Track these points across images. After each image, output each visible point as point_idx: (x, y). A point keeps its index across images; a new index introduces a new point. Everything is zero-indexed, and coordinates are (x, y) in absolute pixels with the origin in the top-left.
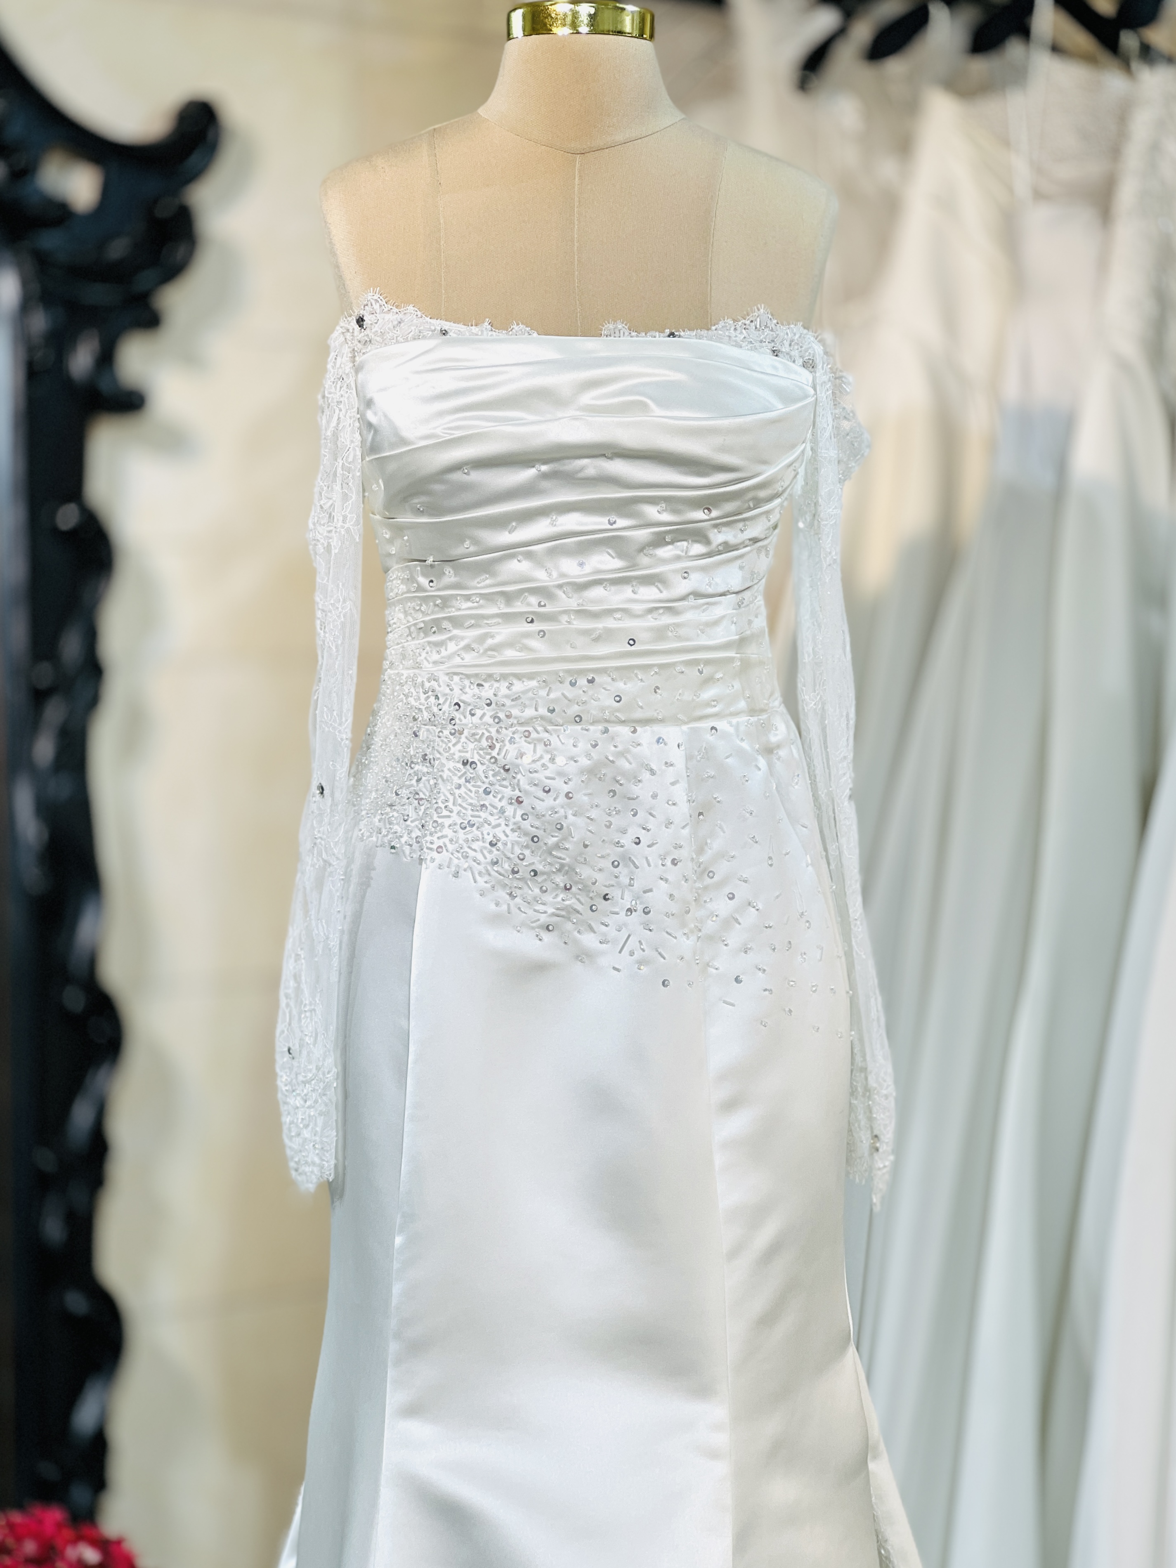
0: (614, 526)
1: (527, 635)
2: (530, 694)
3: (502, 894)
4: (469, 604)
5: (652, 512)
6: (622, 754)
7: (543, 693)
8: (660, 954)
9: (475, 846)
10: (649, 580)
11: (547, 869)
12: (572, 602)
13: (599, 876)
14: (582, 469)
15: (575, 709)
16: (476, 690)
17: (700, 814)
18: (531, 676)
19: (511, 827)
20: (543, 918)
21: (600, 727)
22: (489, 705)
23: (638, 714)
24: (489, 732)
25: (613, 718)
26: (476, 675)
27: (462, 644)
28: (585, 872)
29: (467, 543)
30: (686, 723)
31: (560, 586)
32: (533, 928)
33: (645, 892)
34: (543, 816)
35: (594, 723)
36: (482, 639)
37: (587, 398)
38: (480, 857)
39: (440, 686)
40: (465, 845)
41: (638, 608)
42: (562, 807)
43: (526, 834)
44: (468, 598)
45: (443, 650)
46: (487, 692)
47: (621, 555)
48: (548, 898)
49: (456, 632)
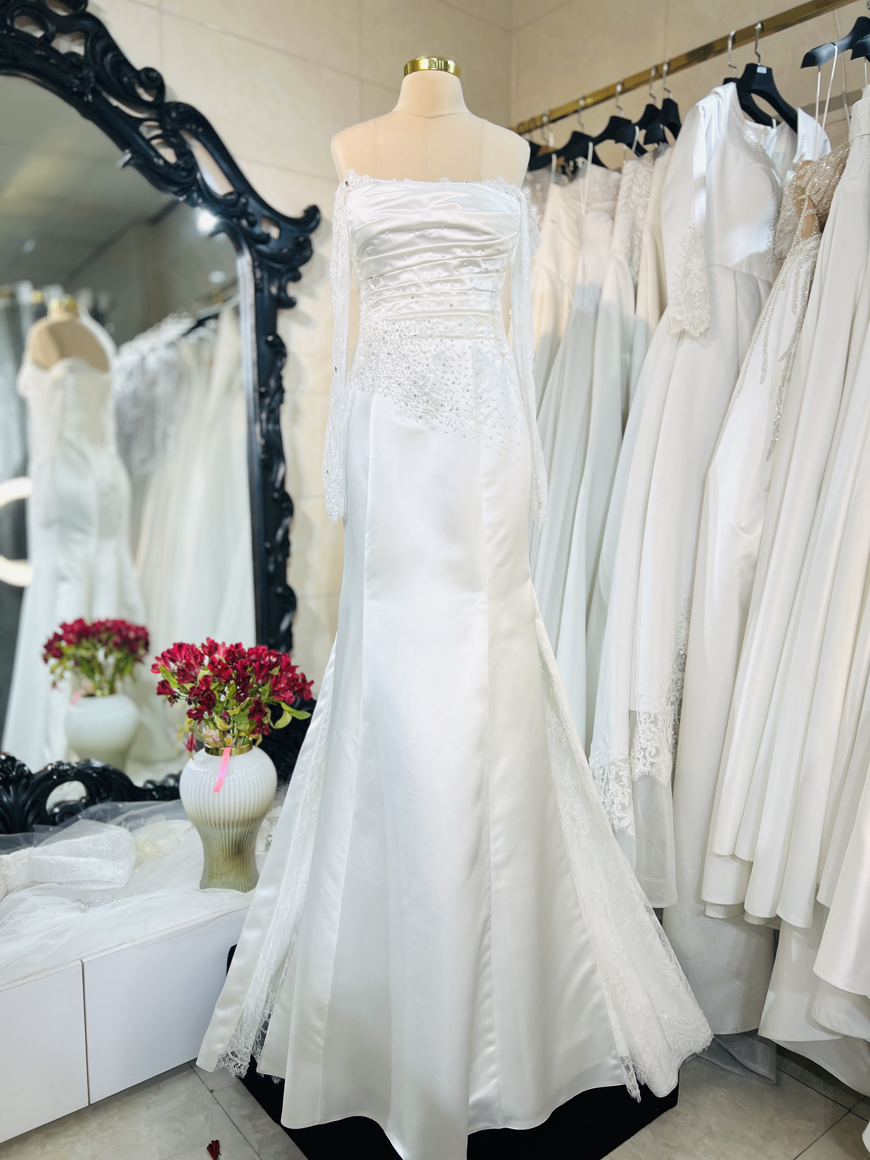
0: (444, 258)
1: (411, 303)
2: (413, 326)
3: (403, 404)
4: (389, 293)
5: (458, 252)
6: (448, 349)
7: (417, 325)
8: (462, 425)
9: (393, 385)
10: (457, 281)
11: (420, 394)
12: (428, 290)
13: (439, 397)
14: (431, 234)
15: (430, 332)
16: (392, 326)
17: (477, 374)
18: (413, 319)
19: (406, 378)
20: (419, 414)
21: (439, 339)
22: (397, 331)
23: (454, 334)
24: (397, 341)
25: (444, 335)
26: (392, 320)
27: (387, 308)
28: (434, 395)
29: (388, 267)
30: (472, 339)
31: (424, 283)
32: (415, 417)
33: (457, 402)
34: (418, 373)
35: (436, 337)
36: (394, 306)
37: (432, 205)
38: (394, 389)
39: (379, 326)
40: (388, 384)
41: (453, 293)
42: (425, 369)
43: (412, 380)
44: (389, 290)
45: (380, 312)
46: (396, 327)
47: (447, 270)
48: (420, 405)
49: (385, 304)
